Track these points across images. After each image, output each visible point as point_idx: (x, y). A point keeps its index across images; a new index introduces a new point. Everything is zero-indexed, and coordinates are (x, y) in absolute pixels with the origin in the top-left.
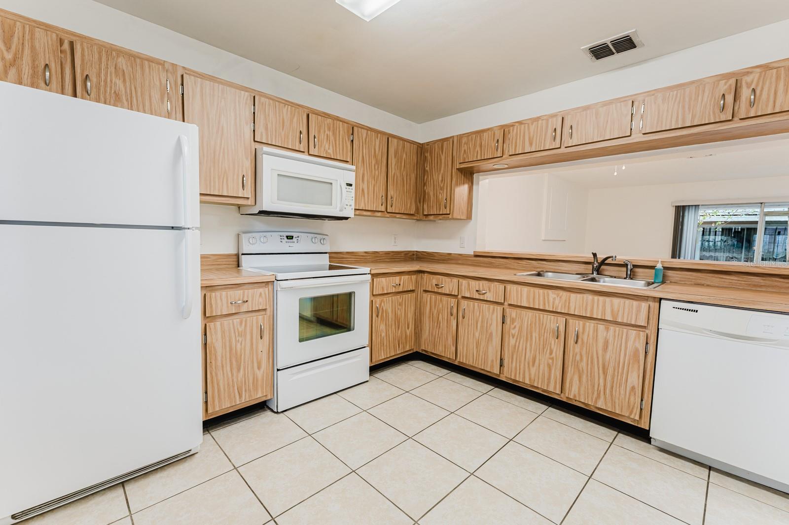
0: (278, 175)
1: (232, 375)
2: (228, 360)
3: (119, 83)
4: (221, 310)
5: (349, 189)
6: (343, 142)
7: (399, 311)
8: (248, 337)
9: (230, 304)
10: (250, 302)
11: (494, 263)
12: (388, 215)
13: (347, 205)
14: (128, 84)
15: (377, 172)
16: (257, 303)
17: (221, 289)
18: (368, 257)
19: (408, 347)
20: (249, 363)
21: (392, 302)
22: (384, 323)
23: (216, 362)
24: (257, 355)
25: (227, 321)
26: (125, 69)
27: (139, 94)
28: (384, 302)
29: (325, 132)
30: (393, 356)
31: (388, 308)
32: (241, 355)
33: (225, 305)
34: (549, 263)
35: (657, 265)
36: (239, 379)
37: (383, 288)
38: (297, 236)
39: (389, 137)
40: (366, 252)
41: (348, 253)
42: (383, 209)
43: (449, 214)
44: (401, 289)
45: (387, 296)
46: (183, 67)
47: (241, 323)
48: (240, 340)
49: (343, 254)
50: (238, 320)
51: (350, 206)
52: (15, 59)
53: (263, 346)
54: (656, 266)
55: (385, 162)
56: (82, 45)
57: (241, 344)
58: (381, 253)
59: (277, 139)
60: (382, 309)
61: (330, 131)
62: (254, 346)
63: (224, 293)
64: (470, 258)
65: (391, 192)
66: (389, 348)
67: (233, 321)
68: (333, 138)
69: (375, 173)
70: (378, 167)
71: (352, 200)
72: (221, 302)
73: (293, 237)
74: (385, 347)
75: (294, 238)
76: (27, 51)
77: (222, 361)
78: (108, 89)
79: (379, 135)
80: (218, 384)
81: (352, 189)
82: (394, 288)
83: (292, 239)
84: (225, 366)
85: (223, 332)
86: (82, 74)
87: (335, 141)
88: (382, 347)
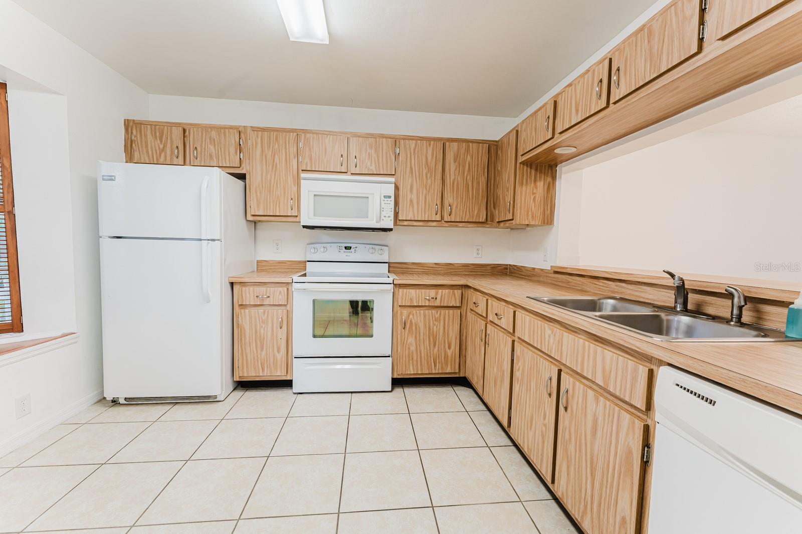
0: (315, 195)
1: (257, 352)
2: (254, 340)
3: (212, 147)
4: (249, 301)
5: (387, 201)
6: (387, 157)
7: (435, 327)
8: (270, 325)
9: (256, 297)
10: (271, 297)
11: (571, 282)
12: (446, 225)
13: (385, 217)
14: (216, 147)
15: (429, 181)
16: (277, 299)
17: (251, 285)
18: (440, 269)
19: (449, 369)
20: (271, 345)
21: (425, 316)
22: (414, 336)
23: (245, 341)
24: (277, 341)
25: (254, 311)
26: (215, 137)
27: (223, 151)
28: (413, 315)
29: (366, 150)
30: (426, 374)
31: (419, 321)
32: (264, 338)
33: (252, 297)
34: (629, 286)
35: (796, 302)
36: (262, 357)
37: (411, 300)
38: (355, 247)
39: (444, 143)
40: (436, 264)
41: (413, 263)
42: (438, 218)
43: (512, 220)
44: (437, 303)
45: (418, 309)
46: (251, 127)
47: (264, 312)
48: (263, 326)
49: (408, 265)
50: (262, 310)
51: (389, 217)
52: (164, 148)
53: (282, 334)
54: (793, 303)
55: (440, 169)
56: (193, 130)
57: (264, 330)
58: (457, 265)
59: (320, 165)
60: (411, 321)
61: (372, 148)
62: (275, 334)
63: (251, 289)
64: (550, 275)
65: (448, 199)
66: (421, 364)
67: (258, 312)
68: (375, 156)
69: (427, 182)
70: (431, 176)
71: (391, 211)
72: (249, 295)
73: (351, 247)
74: (415, 362)
75: (352, 249)
76: (169, 141)
77: (249, 340)
78: (206, 153)
79: (432, 142)
80: (246, 357)
81: (391, 201)
82: (427, 302)
83: (350, 249)
84: (251, 344)
85: (250, 318)
86: (193, 146)
87: (378, 157)
88: (411, 362)
